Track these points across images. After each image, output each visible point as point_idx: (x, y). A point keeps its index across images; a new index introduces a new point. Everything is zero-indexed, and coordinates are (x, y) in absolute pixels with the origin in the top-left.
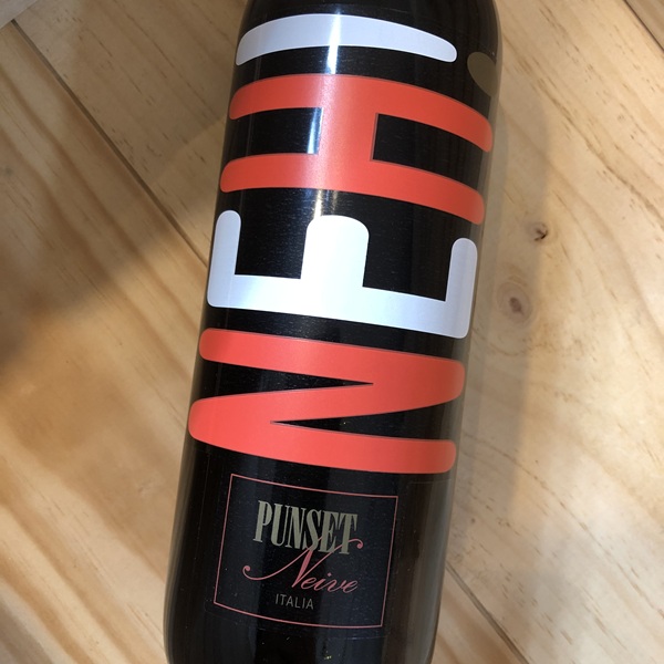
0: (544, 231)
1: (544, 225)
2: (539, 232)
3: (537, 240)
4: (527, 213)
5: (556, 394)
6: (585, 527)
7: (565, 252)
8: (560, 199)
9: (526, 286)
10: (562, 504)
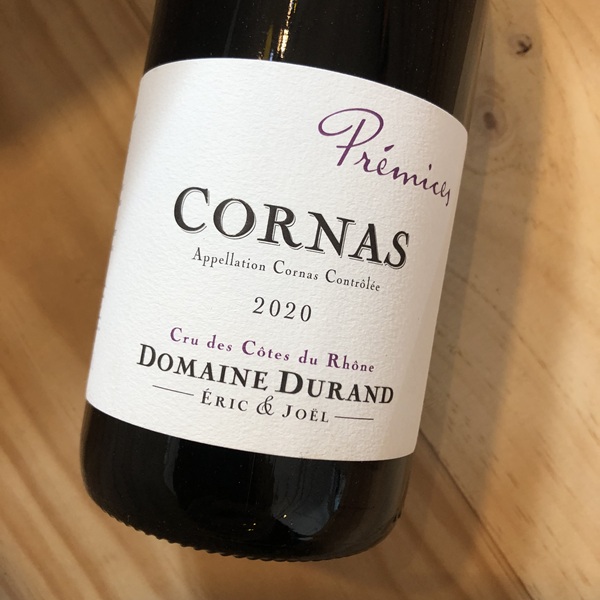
0: (527, 44)
1: (528, 38)
2: (522, 44)
3: (519, 53)
4: (510, 23)
5: (526, 220)
6: (543, 365)
7: (549, 68)
8: (548, 11)
9: (503, 101)
10: (521, 339)
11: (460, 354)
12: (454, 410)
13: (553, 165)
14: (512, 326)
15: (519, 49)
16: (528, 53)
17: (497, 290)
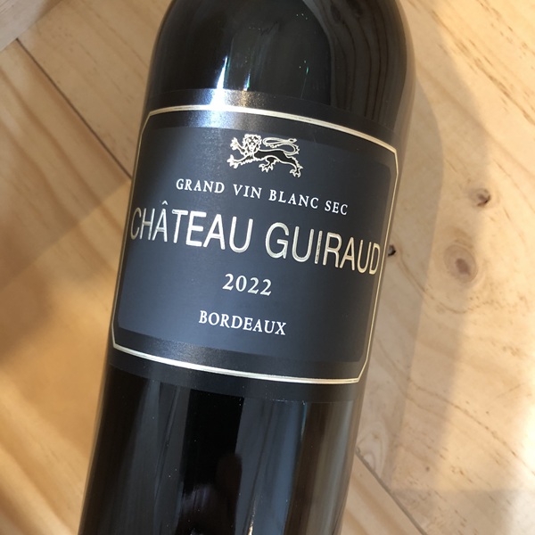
0: (486, 196)
1: (486, 191)
2: (481, 197)
3: (479, 205)
4: (469, 181)
5: (504, 349)
7: (508, 215)
8: (500, 167)
9: (471, 247)
10: (514, 453)
11: (462, 473)
12: (462, 525)
13: (521, 298)
14: (504, 443)
15: (480, 201)
16: (488, 204)
17: (487, 413)
